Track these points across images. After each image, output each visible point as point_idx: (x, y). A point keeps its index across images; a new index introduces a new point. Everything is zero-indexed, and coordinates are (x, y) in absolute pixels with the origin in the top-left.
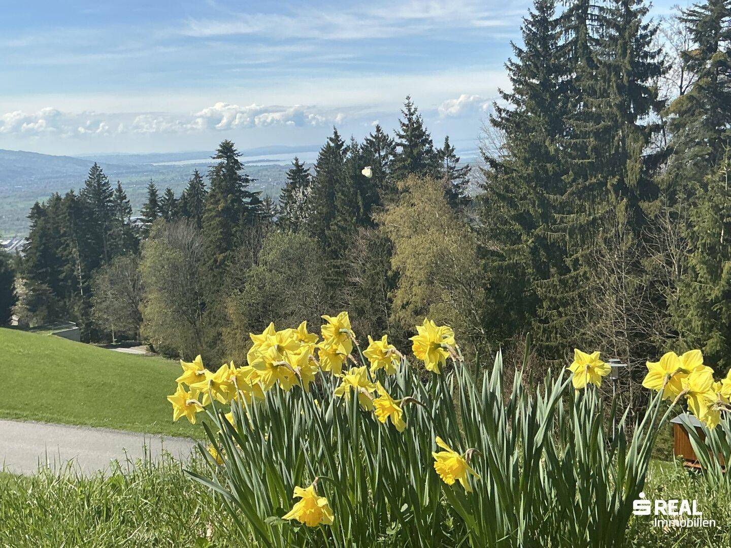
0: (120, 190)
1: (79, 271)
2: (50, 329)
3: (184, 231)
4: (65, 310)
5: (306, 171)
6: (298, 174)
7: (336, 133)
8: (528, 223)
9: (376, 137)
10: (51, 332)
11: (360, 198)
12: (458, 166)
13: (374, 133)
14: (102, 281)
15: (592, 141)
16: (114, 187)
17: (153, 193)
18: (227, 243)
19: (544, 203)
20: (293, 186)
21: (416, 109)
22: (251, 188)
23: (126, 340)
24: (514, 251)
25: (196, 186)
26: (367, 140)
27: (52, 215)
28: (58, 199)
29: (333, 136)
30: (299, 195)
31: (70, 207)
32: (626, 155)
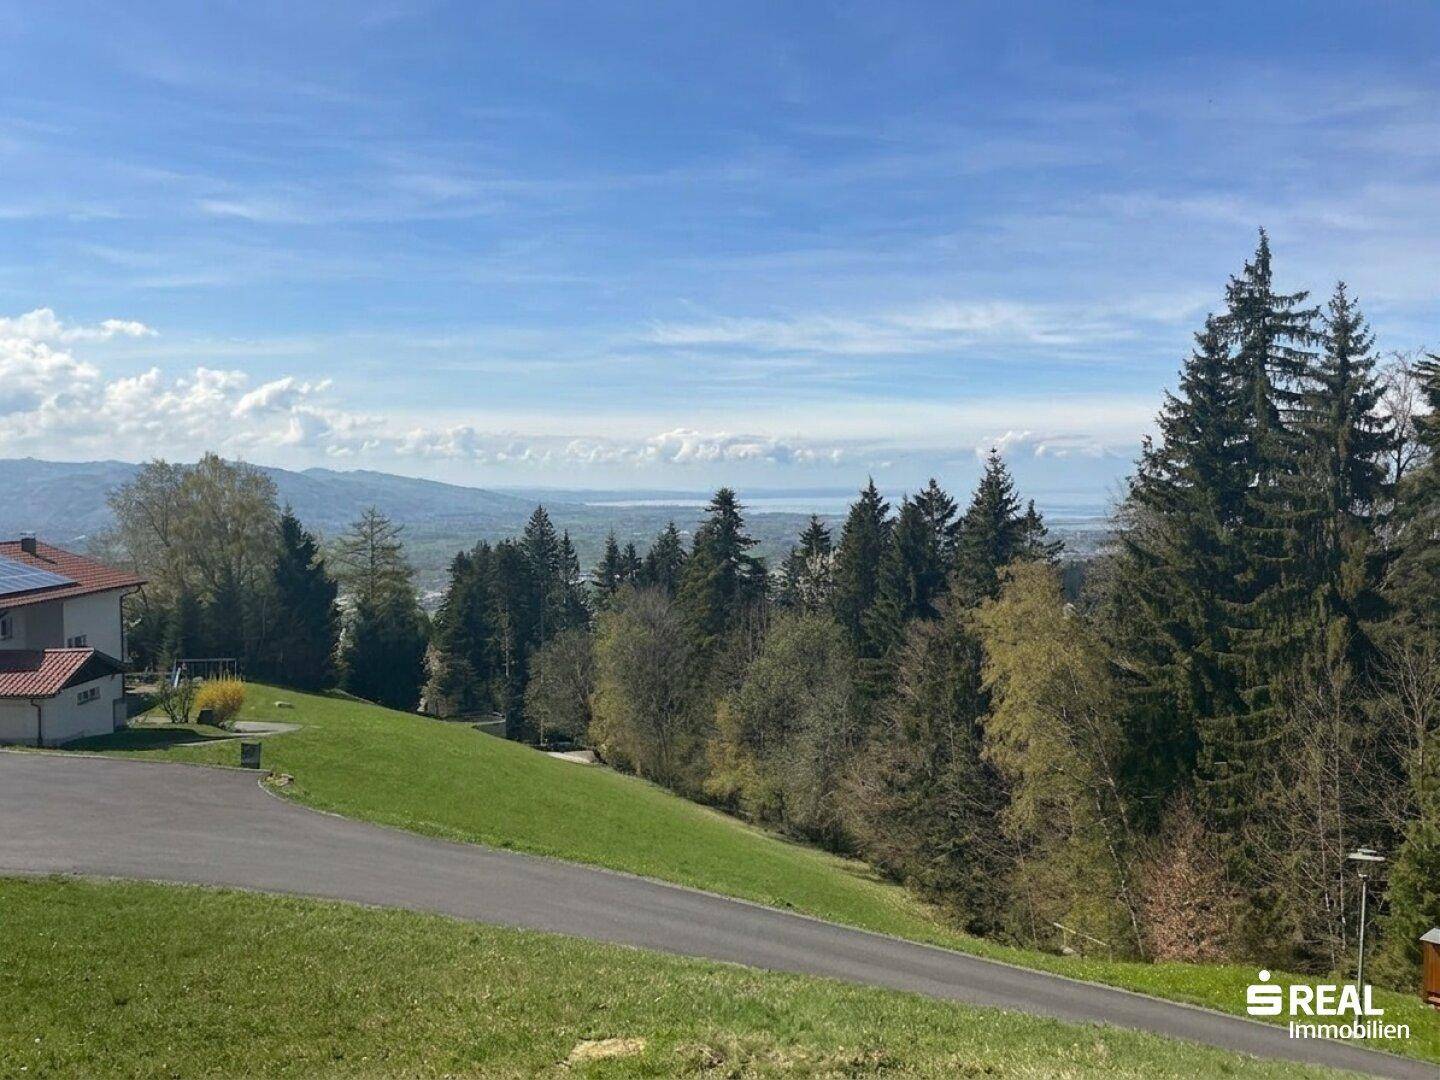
0: (567, 542)
1: (507, 644)
2: (468, 720)
3: (654, 602)
4: (488, 697)
5: (826, 533)
6: (816, 537)
7: (871, 486)
8: (1185, 636)
9: (928, 494)
10: (472, 724)
11: (911, 577)
12: (1045, 540)
13: (927, 489)
14: (542, 661)
15: (1292, 533)
16: (560, 535)
17: (613, 549)
18: (717, 622)
19: (1212, 612)
20: (808, 552)
21: (1003, 467)
22: (752, 553)
23: (560, 741)
24: (1164, 674)
25: (670, 542)
26: (917, 498)
27: (476, 568)
28: (487, 549)
29: (867, 491)
30: (815, 566)
31: (504, 561)
32: (1339, 555)
